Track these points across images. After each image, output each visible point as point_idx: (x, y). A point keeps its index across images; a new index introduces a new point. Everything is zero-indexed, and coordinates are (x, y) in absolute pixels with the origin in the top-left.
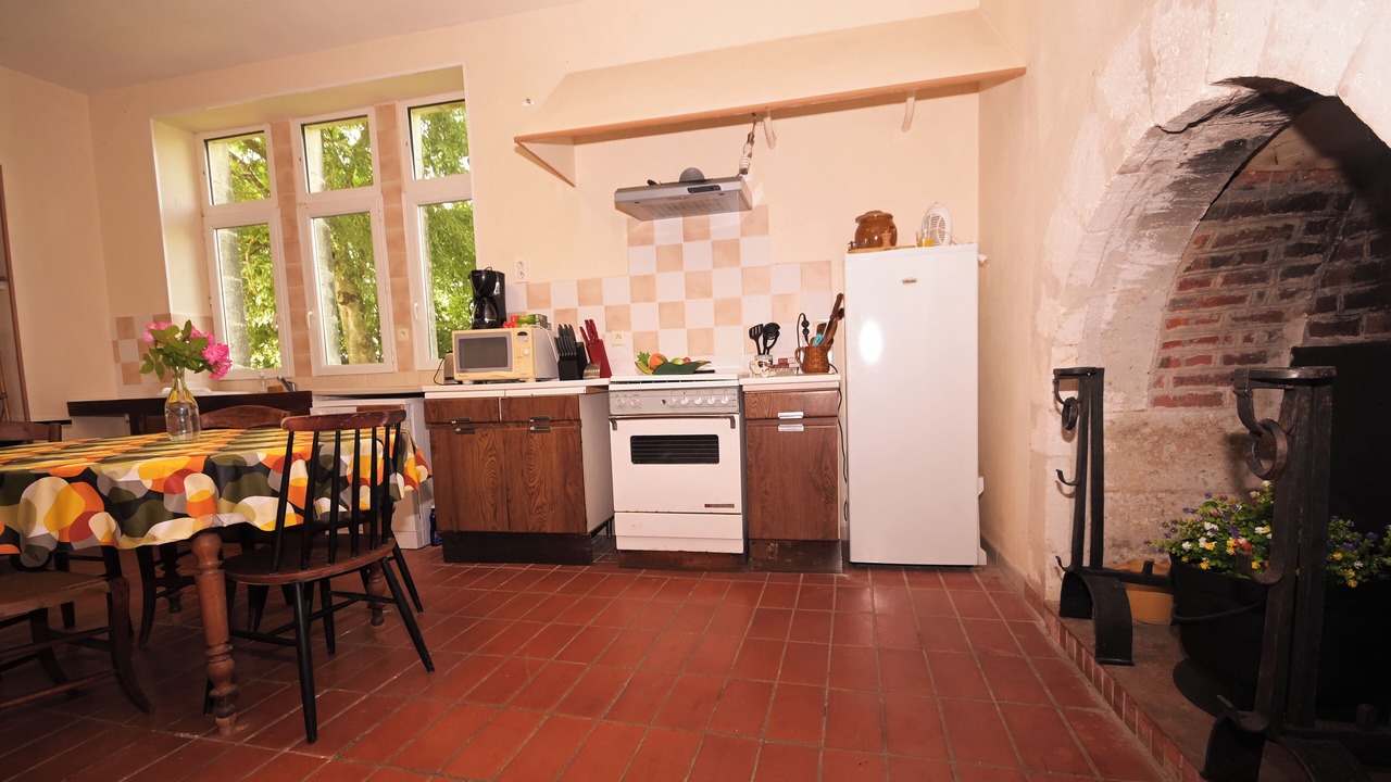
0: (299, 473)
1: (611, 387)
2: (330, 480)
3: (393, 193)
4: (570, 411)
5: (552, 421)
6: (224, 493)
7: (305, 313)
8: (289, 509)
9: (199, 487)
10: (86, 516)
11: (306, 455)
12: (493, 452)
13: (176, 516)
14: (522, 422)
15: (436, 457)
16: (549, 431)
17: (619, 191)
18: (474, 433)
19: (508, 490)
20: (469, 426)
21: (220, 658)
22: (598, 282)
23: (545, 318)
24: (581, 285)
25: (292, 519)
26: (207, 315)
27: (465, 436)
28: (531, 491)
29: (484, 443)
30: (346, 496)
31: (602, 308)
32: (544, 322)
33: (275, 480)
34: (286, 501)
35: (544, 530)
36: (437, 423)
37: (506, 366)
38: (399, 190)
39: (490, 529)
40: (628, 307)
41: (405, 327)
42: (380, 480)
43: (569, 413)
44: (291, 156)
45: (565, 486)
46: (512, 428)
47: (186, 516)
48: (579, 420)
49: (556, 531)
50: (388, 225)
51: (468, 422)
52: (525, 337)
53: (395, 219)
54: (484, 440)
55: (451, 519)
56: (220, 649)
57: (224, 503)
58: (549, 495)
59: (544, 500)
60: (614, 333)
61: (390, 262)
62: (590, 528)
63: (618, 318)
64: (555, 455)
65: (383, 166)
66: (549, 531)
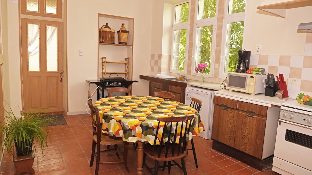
0: (161, 130)
1: (282, 108)
2: (169, 134)
3: (221, 19)
4: (263, 112)
5: (255, 114)
6: (143, 133)
7: (192, 56)
8: (157, 140)
9: (139, 130)
10: (119, 130)
11: (163, 126)
12: (233, 119)
13: (134, 136)
14: (245, 111)
15: (215, 115)
16: (254, 117)
17: (301, 24)
18: (228, 110)
19: (235, 133)
20: (227, 108)
21: (140, 171)
22: (289, 57)
23: (264, 69)
24: (281, 58)
25: (158, 143)
26: (170, 54)
27: (225, 111)
28: (243, 137)
29: (231, 115)
30: (172, 138)
31: (289, 68)
32: (263, 71)
33: (155, 132)
34: (157, 137)
35: (246, 152)
36: (217, 104)
37: (244, 88)
38: (223, 18)
39: (227, 144)
40: (301, 69)
41: (218, 64)
42: (183, 135)
43: (263, 113)
44: (195, 9)
45: (256, 139)
46: (241, 112)
47: (136, 136)
48: (266, 117)
49: (250, 154)
50: (218, 30)
51: (226, 106)
52: (252, 79)
53: (220, 28)
54: (230, 114)
55: (216, 137)
56: (140, 169)
57: (143, 136)
58: (250, 140)
59: (248, 141)
60: (293, 79)
61: (216, 42)
62: (263, 157)
63: (295, 73)
64: (254, 127)
65: (219, 11)
66: (247, 153)
